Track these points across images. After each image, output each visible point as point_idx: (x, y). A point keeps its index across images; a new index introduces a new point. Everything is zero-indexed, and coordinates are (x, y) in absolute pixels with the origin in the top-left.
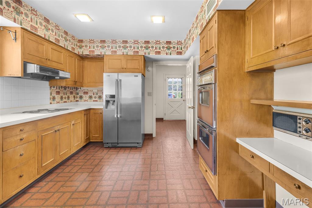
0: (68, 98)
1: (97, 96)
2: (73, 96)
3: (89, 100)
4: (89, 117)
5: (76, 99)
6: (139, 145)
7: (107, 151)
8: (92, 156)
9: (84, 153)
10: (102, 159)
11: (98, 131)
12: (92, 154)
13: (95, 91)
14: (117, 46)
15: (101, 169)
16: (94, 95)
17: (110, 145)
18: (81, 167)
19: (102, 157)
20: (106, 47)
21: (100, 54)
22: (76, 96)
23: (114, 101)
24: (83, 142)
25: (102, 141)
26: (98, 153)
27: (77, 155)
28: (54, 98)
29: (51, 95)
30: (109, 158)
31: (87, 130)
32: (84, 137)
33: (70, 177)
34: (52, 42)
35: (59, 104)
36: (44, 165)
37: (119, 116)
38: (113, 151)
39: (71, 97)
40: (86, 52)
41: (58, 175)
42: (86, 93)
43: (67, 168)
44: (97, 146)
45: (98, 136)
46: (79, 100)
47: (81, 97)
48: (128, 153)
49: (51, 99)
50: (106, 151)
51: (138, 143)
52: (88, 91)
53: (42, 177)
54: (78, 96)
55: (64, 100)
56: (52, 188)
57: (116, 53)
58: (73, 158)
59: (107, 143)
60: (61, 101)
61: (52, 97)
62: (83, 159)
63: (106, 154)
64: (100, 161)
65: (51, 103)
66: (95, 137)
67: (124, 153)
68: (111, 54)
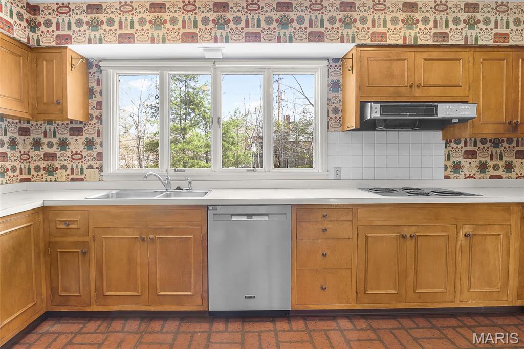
0: (509, 166)
28: (457, 167)
29: (449, 159)
34: (427, 46)
55: (492, 173)
60: (480, 175)
65: (447, 178)
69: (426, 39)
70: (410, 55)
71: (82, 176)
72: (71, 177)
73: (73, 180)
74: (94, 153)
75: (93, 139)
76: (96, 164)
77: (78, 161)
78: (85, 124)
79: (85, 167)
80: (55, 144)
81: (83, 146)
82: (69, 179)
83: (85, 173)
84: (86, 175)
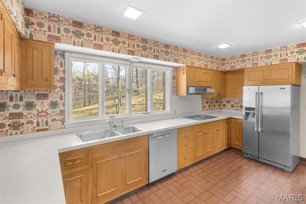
0: (214, 106)
1: (239, 105)
2: (218, 105)
3: (231, 108)
4: (230, 124)
5: (220, 107)
6: (286, 168)
7: (247, 161)
8: (232, 161)
9: (226, 155)
10: (241, 167)
11: (239, 139)
12: (231, 159)
13: (237, 100)
14: (259, 57)
15: (238, 176)
16: (235, 104)
17: (250, 157)
18: (221, 167)
19: (240, 166)
20: (246, 60)
21: (240, 68)
22: (220, 104)
23: (254, 114)
24: (225, 146)
25: (242, 149)
26: (237, 160)
27: (219, 155)
28: (204, 107)
29: (202, 104)
30: (247, 169)
31: (228, 136)
32: (226, 142)
33: (213, 172)
35: (207, 111)
36: (197, 155)
37: (259, 130)
38: (253, 163)
39: (217, 105)
40: (228, 68)
41: (205, 166)
42: (228, 102)
43: (212, 163)
44: (237, 153)
45: (238, 144)
46: (223, 108)
47: (224, 105)
48: (270, 173)
49: (203, 108)
50: (245, 161)
51: (285, 166)
52: (230, 100)
53: (196, 163)
54: (222, 104)
55: (211, 108)
56: (201, 173)
57: (257, 65)
58: (216, 157)
59: (247, 154)
60: (209, 109)
61: (203, 106)
62: (224, 161)
63: (245, 164)
64: (238, 169)
65: (202, 111)
66: (236, 144)
67: (265, 170)
68: (251, 66)
69: (203, 66)
70: (199, 70)
71: (47, 127)
72: (37, 128)
73: (38, 131)
74: (58, 110)
75: (57, 101)
76: (58, 118)
77: (44, 117)
78: (50, 92)
79: (49, 120)
80: (21, 106)
81: (48, 107)
82: (35, 131)
83: (49, 124)
84: (50, 126)
